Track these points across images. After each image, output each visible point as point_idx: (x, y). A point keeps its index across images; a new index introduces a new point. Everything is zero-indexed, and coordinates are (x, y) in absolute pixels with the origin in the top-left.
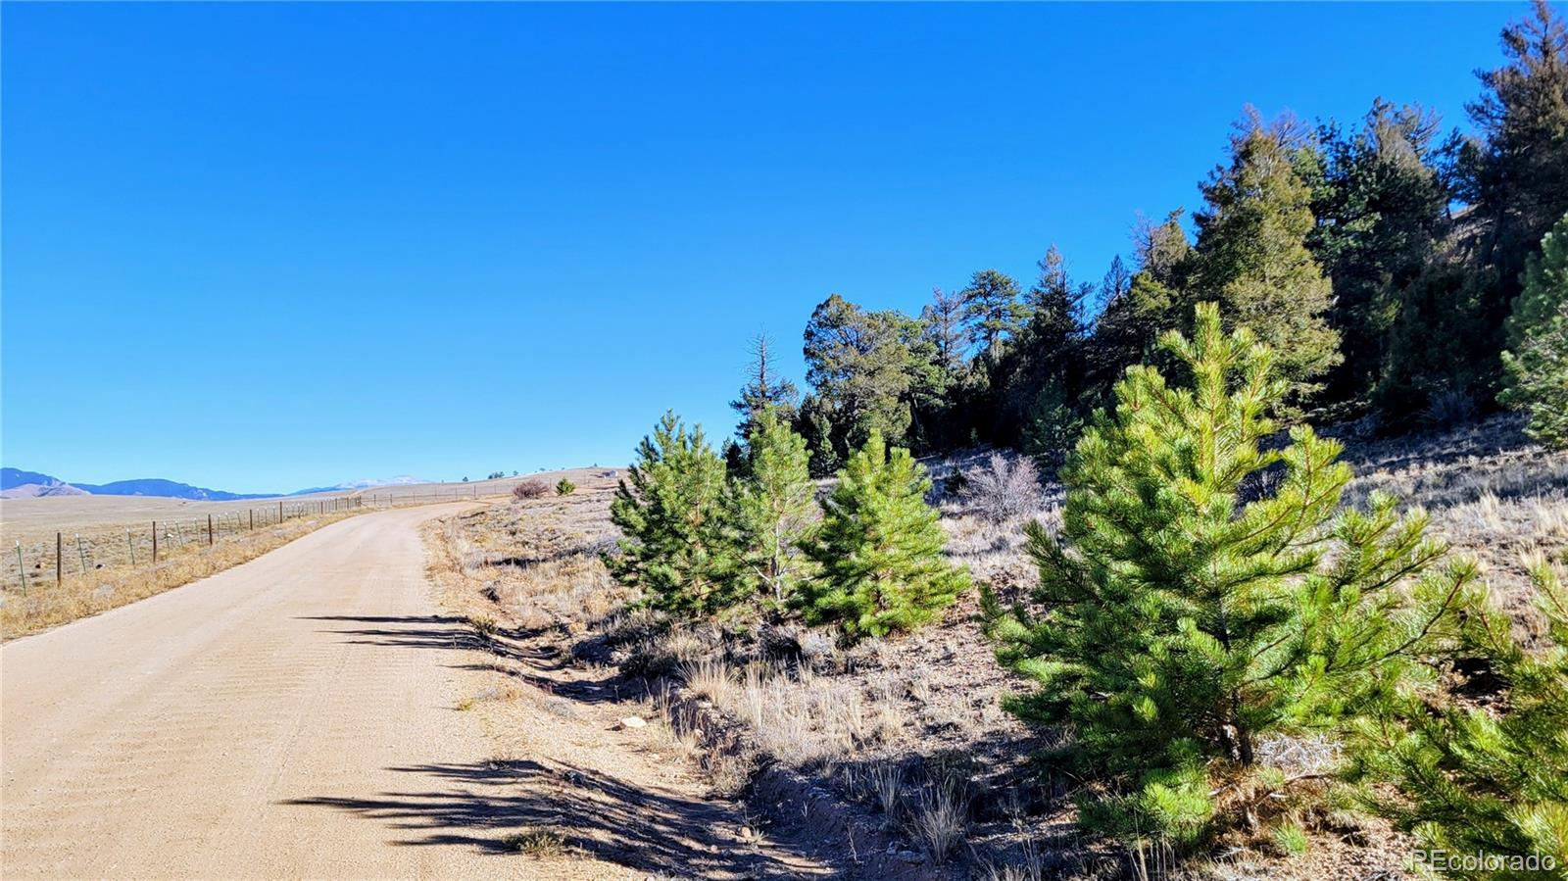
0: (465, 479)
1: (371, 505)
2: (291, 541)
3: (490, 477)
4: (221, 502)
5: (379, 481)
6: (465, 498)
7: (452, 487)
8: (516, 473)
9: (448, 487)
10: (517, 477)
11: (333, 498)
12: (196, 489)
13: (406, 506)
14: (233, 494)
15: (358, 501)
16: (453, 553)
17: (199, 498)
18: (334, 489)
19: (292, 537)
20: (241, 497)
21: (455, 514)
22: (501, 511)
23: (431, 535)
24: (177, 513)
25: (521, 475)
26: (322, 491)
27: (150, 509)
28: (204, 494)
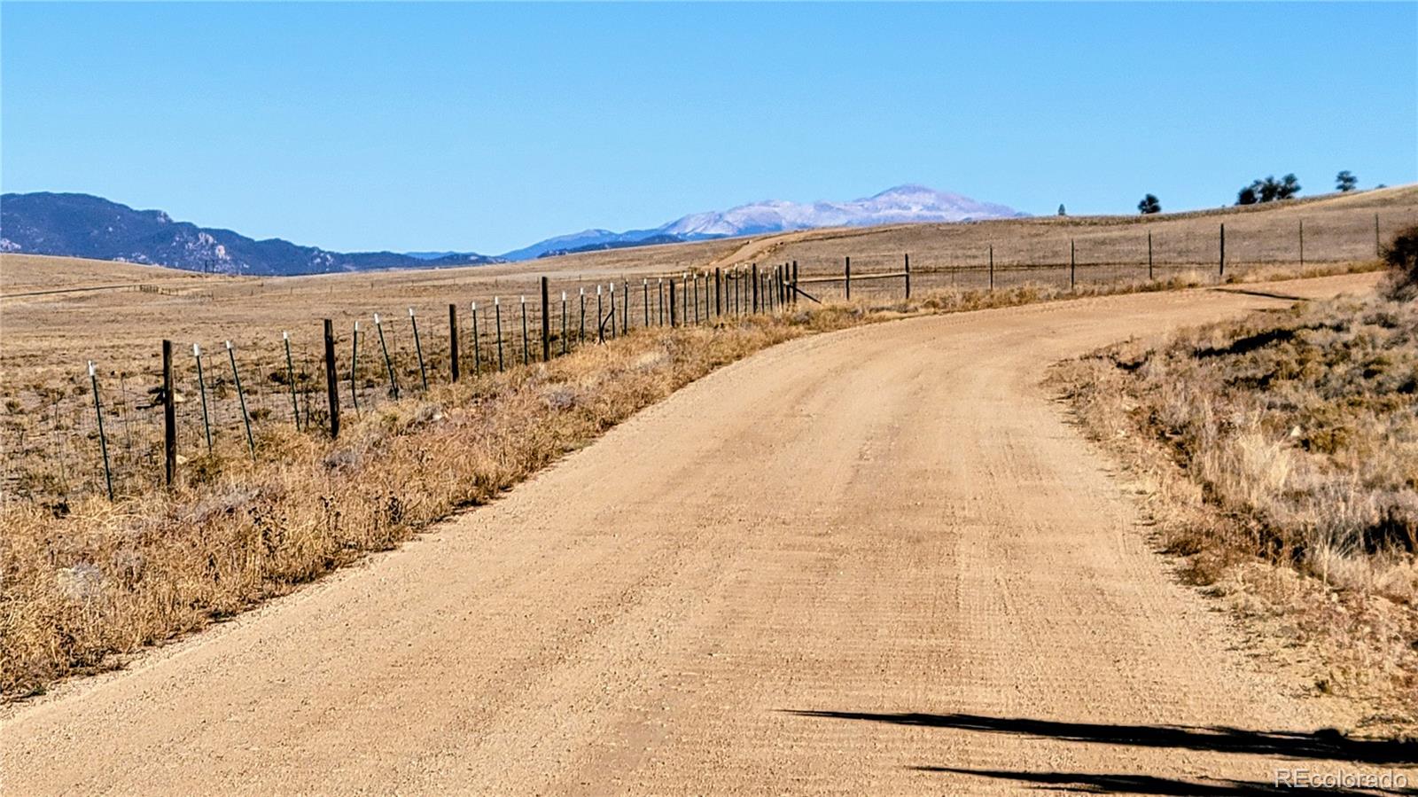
0: (1150, 205)
1: (833, 298)
2: (607, 425)
3: (1246, 197)
4: (277, 280)
5: (822, 207)
6: (1193, 276)
7: (1100, 234)
8: (1346, 182)
9: (1079, 235)
10: (1348, 198)
11: (661, 271)
12: (193, 231)
13: (971, 304)
14: (309, 253)
15: (787, 285)
16: (1231, 493)
17: (209, 265)
18: (661, 238)
19: (605, 410)
20: (341, 262)
21: (1166, 339)
22: (1356, 329)
23: (1116, 413)
24: (139, 318)
25: (1366, 186)
26: (617, 244)
27: (50, 302)
28: (221, 251)
